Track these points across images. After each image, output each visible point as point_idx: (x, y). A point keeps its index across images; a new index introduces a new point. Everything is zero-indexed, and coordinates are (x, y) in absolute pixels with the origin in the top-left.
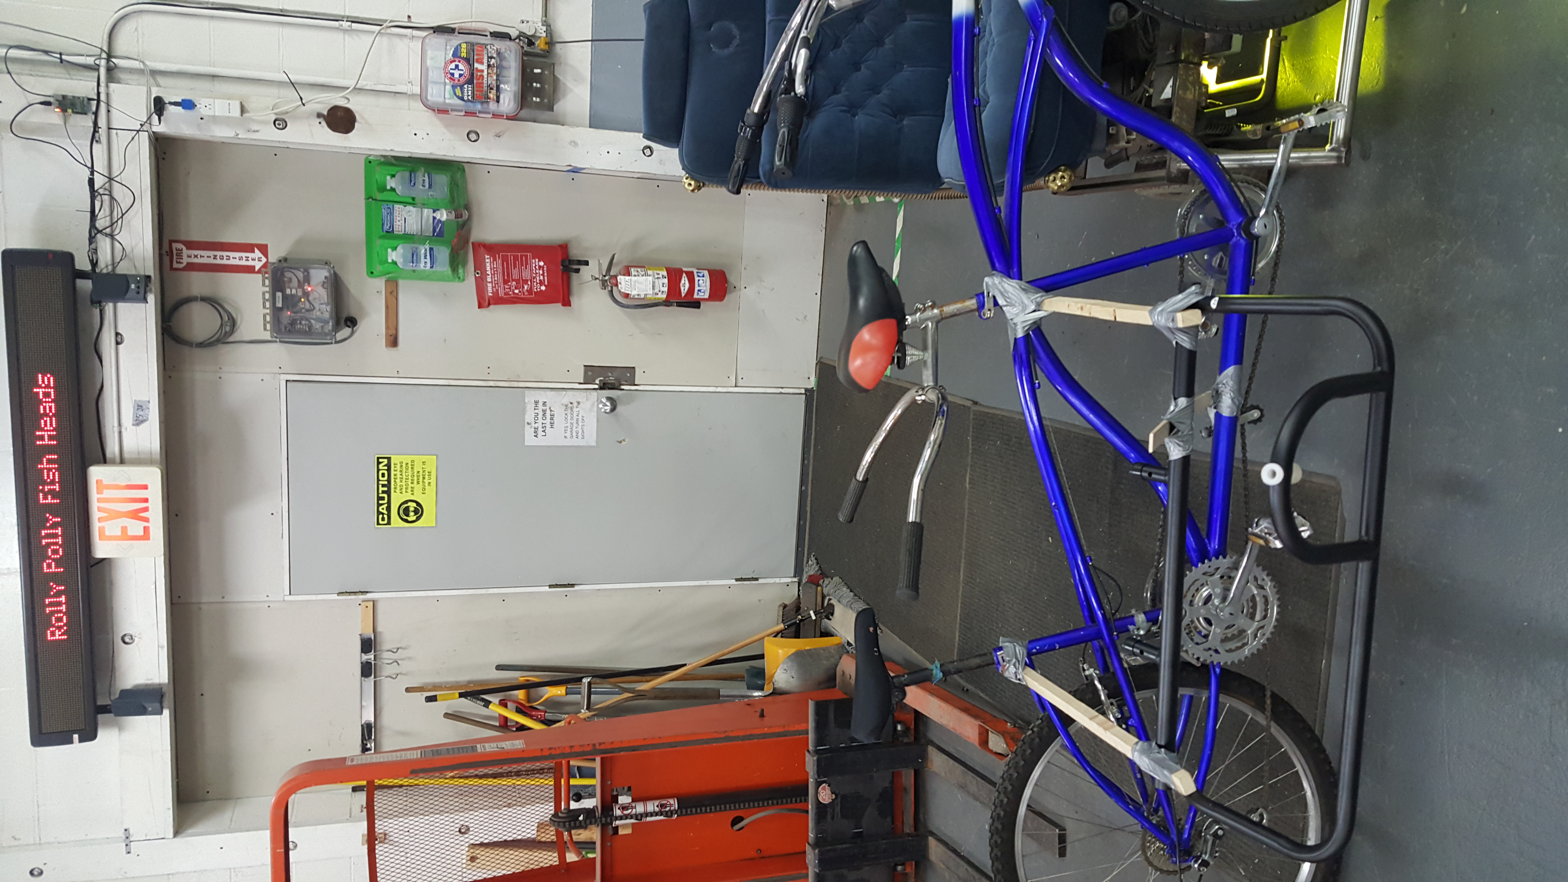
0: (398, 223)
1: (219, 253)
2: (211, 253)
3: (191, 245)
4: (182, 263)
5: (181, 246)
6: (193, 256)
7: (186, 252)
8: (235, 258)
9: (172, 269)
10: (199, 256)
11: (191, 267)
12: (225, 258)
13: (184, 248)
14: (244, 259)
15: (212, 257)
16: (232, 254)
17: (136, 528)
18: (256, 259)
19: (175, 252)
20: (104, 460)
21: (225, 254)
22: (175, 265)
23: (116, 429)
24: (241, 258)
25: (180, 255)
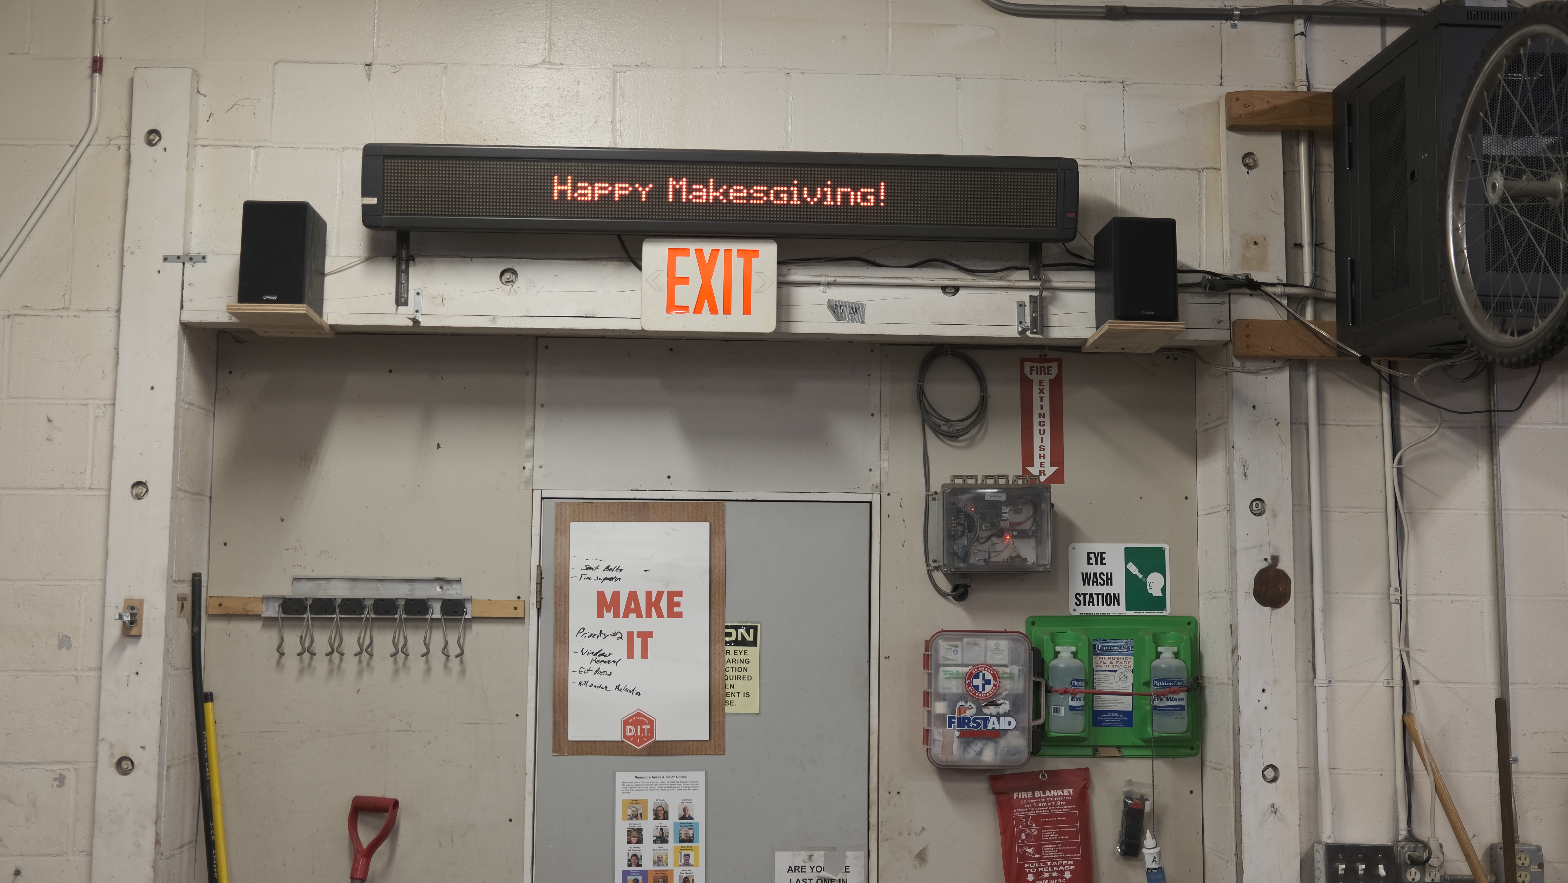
0: (1108, 662)
1: (1047, 420)
2: (1047, 410)
3: (1056, 386)
4: (1031, 374)
5: (1054, 372)
6: (1041, 388)
7: (1046, 379)
8: (1042, 441)
9: (1022, 361)
10: (1041, 395)
11: (1026, 384)
12: (1042, 428)
13: (1052, 377)
14: (1042, 453)
15: (1042, 412)
16: (1047, 437)
17: (687, 295)
18: (1041, 468)
19: (1046, 365)
20: (782, 262)
21: (1047, 428)
22: (1027, 366)
23: (823, 279)
24: (1042, 448)
25: (1040, 371)
